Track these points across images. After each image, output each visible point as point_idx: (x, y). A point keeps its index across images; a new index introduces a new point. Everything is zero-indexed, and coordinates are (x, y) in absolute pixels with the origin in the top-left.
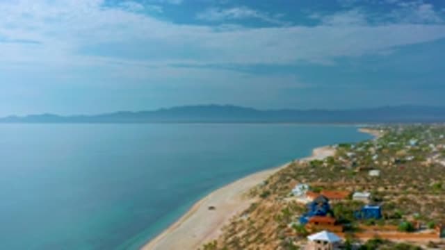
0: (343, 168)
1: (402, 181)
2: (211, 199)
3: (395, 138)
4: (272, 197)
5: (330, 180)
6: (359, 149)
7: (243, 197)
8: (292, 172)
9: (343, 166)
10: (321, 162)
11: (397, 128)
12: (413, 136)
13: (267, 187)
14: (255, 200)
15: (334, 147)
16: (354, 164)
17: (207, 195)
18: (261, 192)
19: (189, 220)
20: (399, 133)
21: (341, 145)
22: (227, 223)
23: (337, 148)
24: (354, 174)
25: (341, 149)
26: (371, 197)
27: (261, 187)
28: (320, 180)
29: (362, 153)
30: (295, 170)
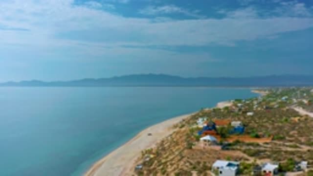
0: (233, 112)
1: (266, 118)
2: (149, 130)
3: (274, 96)
4: (186, 127)
5: (222, 118)
6: (248, 102)
7: (169, 129)
8: (201, 114)
9: (233, 110)
10: (220, 109)
11: (278, 90)
12: (286, 95)
13: (184, 123)
14: (176, 130)
15: (232, 101)
16: (240, 110)
17: (147, 128)
18: (180, 125)
19: (137, 140)
20: (278, 93)
21: (236, 100)
22: (159, 141)
23: (233, 102)
24: (238, 114)
25: (236, 102)
26: (242, 124)
27: (181, 123)
28: (216, 118)
29: (248, 105)
30: (203, 113)
